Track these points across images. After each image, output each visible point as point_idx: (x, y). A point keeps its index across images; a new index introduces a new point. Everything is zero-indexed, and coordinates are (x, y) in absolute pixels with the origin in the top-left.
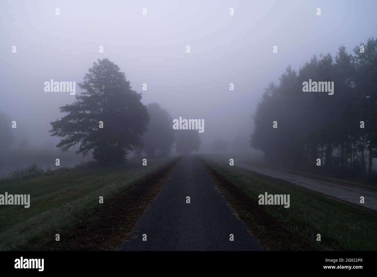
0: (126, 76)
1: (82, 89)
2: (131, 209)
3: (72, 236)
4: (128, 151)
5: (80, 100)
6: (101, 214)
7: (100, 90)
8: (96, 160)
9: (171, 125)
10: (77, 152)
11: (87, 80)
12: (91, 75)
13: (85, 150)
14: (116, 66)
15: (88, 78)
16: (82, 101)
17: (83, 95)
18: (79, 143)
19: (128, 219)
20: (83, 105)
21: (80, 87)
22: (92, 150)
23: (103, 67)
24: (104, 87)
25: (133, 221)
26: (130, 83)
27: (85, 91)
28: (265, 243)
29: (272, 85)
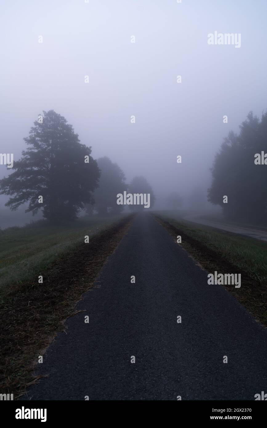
0: (74, 129)
1: (28, 144)
2: (90, 262)
3: (34, 286)
4: (79, 208)
5: (27, 156)
6: (60, 267)
7: (47, 145)
8: (46, 218)
9: (122, 180)
10: (27, 211)
11: (33, 134)
12: (37, 128)
13: (35, 209)
14: (63, 118)
15: (34, 131)
16: (29, 157)
17: (30, 151)
18: (28, 201)
19: (89, 271)
20: (30, 161)
21: (26, 142)
22: (42, 208)
23: (49, 119)
24: (51, 141)
25: (94, 273)
26: (78, 136)
27: (31, 146)
28: (233, 291)
29: (231, 134)
